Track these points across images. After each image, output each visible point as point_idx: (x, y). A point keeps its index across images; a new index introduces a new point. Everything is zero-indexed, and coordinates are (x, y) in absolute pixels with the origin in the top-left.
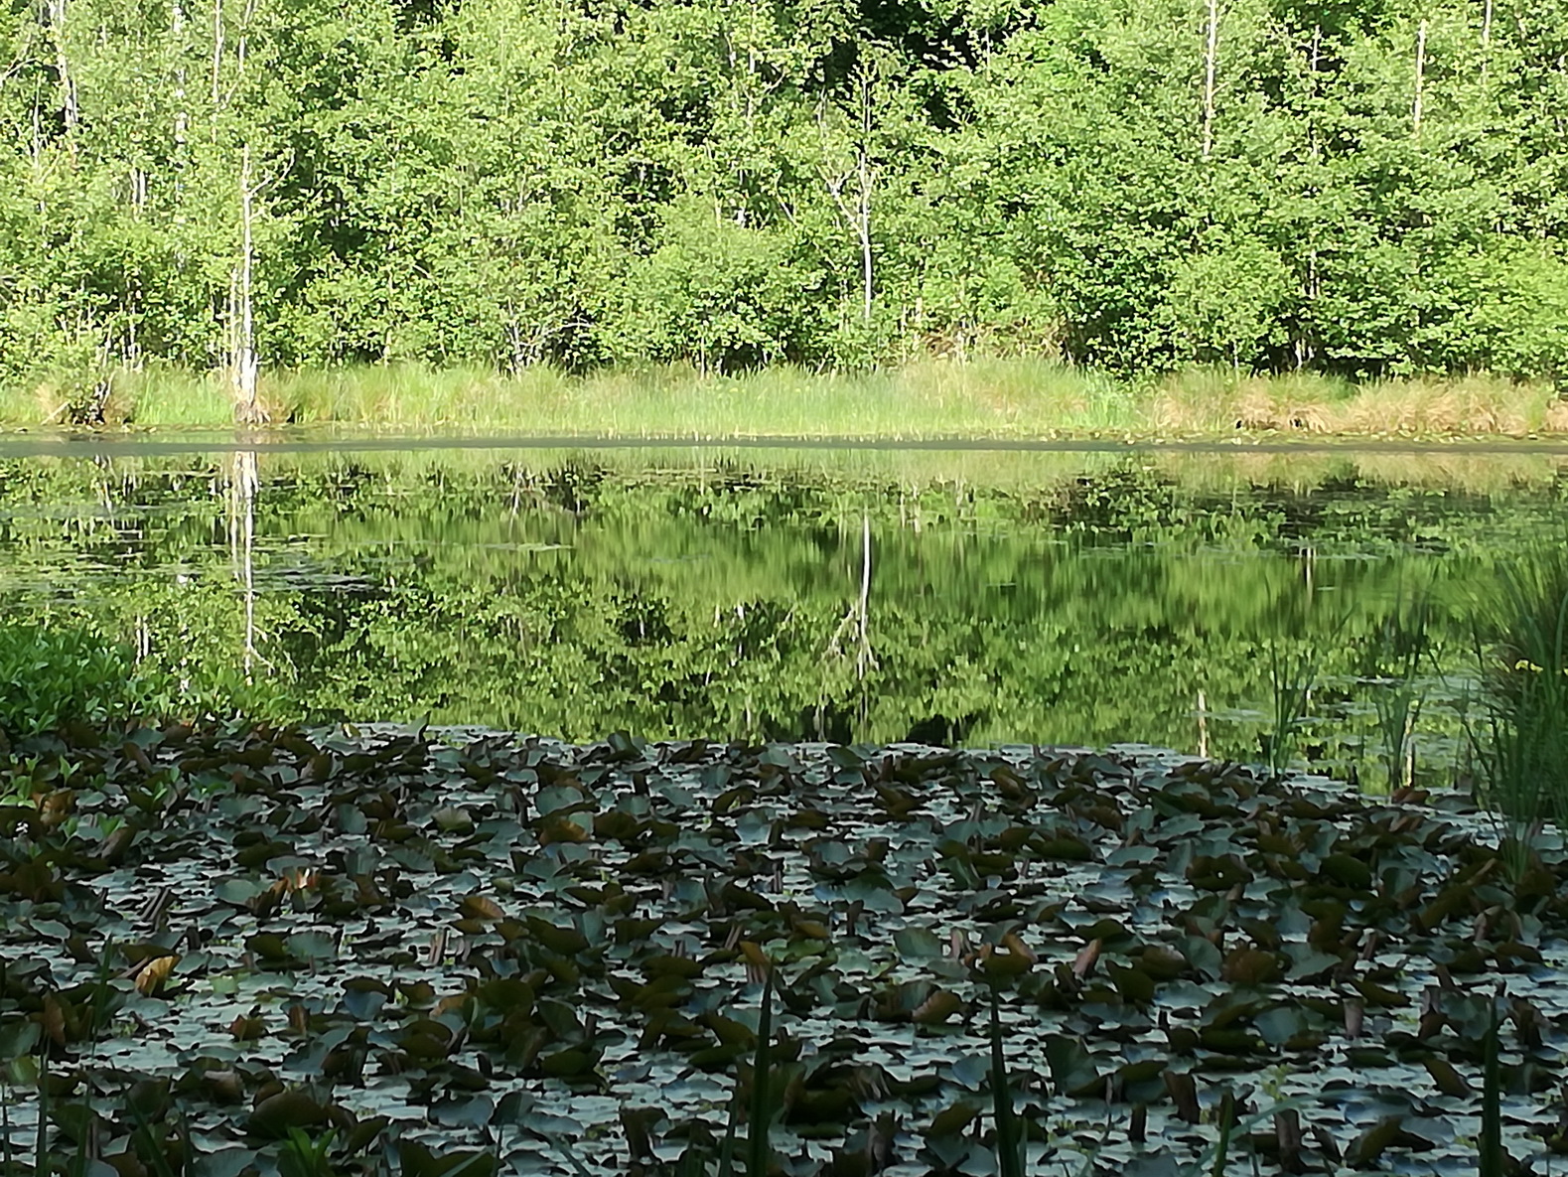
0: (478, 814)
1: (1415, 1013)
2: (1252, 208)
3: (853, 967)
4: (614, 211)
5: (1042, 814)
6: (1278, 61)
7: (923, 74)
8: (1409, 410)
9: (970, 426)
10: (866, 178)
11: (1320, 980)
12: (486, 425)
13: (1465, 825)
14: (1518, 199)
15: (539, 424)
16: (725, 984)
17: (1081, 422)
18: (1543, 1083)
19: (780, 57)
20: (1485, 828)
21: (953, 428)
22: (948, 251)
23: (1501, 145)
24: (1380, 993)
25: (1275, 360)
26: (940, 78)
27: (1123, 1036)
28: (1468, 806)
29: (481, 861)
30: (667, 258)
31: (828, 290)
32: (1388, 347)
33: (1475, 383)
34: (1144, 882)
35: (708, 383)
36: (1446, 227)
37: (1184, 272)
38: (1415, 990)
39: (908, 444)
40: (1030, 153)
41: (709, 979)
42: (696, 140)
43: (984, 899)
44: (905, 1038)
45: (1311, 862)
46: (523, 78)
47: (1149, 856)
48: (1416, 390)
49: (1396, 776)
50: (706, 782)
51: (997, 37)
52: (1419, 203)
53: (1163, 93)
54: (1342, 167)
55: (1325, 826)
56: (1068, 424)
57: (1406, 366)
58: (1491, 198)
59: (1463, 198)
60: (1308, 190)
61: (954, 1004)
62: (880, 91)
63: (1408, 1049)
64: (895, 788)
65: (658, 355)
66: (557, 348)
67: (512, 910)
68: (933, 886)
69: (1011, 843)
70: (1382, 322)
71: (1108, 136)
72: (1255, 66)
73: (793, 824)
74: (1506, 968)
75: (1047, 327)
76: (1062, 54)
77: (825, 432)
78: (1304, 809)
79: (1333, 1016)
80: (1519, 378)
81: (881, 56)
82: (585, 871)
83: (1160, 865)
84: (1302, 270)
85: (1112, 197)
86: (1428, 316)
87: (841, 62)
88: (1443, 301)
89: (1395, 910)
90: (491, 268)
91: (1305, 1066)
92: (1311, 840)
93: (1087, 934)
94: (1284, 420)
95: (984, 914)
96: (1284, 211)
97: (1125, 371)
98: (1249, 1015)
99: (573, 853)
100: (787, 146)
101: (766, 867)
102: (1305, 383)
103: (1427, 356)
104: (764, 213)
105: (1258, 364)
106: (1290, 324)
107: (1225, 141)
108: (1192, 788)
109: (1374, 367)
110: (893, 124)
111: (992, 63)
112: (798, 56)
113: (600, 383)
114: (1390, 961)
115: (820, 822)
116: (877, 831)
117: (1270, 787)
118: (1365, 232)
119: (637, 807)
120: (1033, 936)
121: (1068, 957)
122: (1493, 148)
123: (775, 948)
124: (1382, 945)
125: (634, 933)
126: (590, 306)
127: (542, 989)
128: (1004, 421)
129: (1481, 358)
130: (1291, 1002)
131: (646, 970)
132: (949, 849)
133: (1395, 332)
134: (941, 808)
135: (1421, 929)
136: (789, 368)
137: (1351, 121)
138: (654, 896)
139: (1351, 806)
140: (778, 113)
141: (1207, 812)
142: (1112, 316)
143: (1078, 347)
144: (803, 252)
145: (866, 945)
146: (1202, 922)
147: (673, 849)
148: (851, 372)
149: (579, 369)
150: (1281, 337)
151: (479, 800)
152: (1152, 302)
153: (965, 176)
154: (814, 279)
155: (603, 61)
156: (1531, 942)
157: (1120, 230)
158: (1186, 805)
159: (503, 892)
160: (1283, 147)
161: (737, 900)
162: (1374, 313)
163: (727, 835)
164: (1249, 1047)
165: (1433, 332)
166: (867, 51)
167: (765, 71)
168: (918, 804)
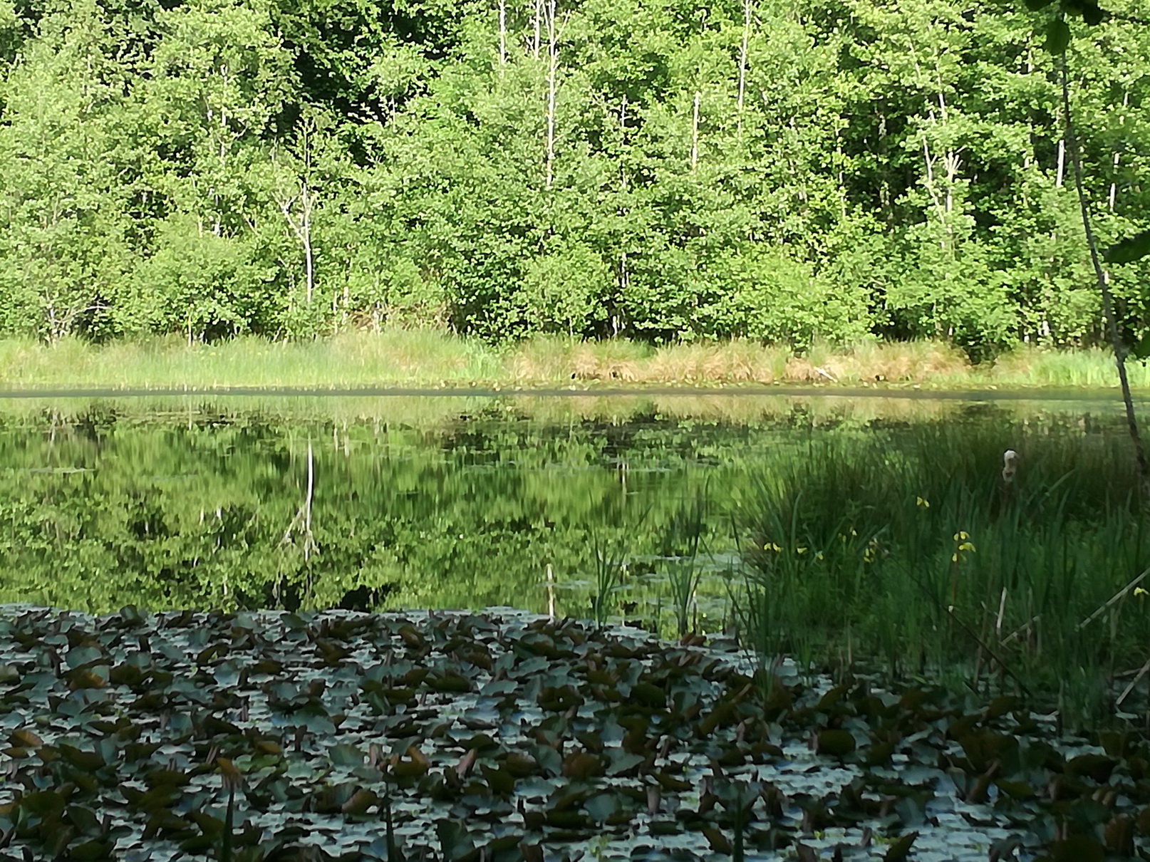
0: (23, 669)
1: (696, 795)
2: (581, 223)
3: (299, 774)
4: (124, 224)
5: (435, 659)
6: (598, 119)
7: (347, 127)
8: (691, 365)
9: (384, 378)
10: (308, 201)
11: (630, 774)
12: (30, 380)
13: (731, 660)
14: (764, 217)
15: (70, 380)
16: (206, 789)
17: (462, 375)
18: (783, 842)
19: (244, 115)
20: (744, 662)
21: (371, 380)
22: (366, 254)
23: (752, 180)
24: (672, 782)
25: (598, 330)
26: (360, 130)
27: (493, 819)
28: (733, 647)
29: (25, 704)
30: (162, 259)
31: (280, 282)
32: (677, 320)
33: (737, 346)
34: (507, 706)
35: (193, 348)
36: (714, 237)
37: (534, 268)
38: (696, 779)
39: (339, 392)
40: (424, 185)
41: (194, 787)
42: (183, 173)
43: (393, 722)
44: (336, 825)
45: (624, 689)
46: (57, 129)
47: (510, 688)
48: (697, 351)
49: (683, 626)
50: (192, 639)
51: (400, 101)
52: (696, 219)
53: (518, 142)
54: (642, 195)
55: (634, 663)
56: (454, 377)
57: (689, 334)
58: (745, 215)
59: (726, 216)
60: (620, 211)
61: (371, 798)
62: (317, 139)
63: (691, 821)
64: (330, 643)
65: (157, 329)
66: (83, 324)
67: (49, 739)
68: (356, 714)
69: (413, 681)
70: (673, 303)
71: (479, 172)
72: (582, 123)
73: (255, 671)
74: (758, 761)
75: (438, 308)
76: (446, 114)
77: (279, 383)
78: (620, 652)
79: (639, 799)
80: (767, 342)
81: (317, 114)
82: (104, 709)
83: (519, 694)
84: (616, 267)
85: (482, 215)
86: (703, 299)
87: (288, 118)
88: (714, 288)
89: (682, 722)
90: (33, 266)
91: (620, 836)
92: (624, 673)
93: (467, 745)
94: (606, 373)
95: (394, 733)
96: (602, 226)
97: (494, 338)
98: (581, 801)
99: (94, 696)
100: (249, 178)
101: (236, 702)
102: (619, 346)
103: (704, 327)
104: (234, 227)
105: (587, 333)
106: (609, 305)
107: (562, 176)
108: (541, 638)
109: (668, 335)
110: (326, 163)
111: (396, 119)
112: (257, 113)
113: (114, 350)
114: (679, 758)
115: (276, 668)
116: (316, 675)
117: (596, 636)
118: (659, 239)
119: (142, 661)
120: (428, 748)
121: (453, 763)
122: (746, 181)
123: (242, 763)
124: (673, 747)
125: (138, 754)
126: (107, 293)
127: (70, 797)
128: (409, 374)
129: (740, 328)
130: (610, 790)
131: (147, 780)
132: (369, 687)
133: (681, 310)
134: (363, 657)
135: (700, 735)
136: (253, 338)
137: (649, 162)
138: (154, 726)
139: (652, 648)
140: (243, 155)
141: (552, 655)
142: (484, 299)
143: (459, 321)
144: (263, 254)
145: (309, 757)
146: (548, 735)
147: (168, 691)
148: (297, 340)
149: (99, 339)
150: (603, 314)
151: (24, 658)
152: (512, 290)
153: (378, 200)
154: (270, 274)
155: (114, 117)
156: (776, 742)
157: (487, 237)
158: (537, 650)
159: (42, 726)
160: (602, 180)
161: (214, 727)
162: (667, 296)
163: (207, 680)
164: (580, 823)
165: (707, 310)
166: (307, 110)
167: (233, 124)
168: (346, 653)
